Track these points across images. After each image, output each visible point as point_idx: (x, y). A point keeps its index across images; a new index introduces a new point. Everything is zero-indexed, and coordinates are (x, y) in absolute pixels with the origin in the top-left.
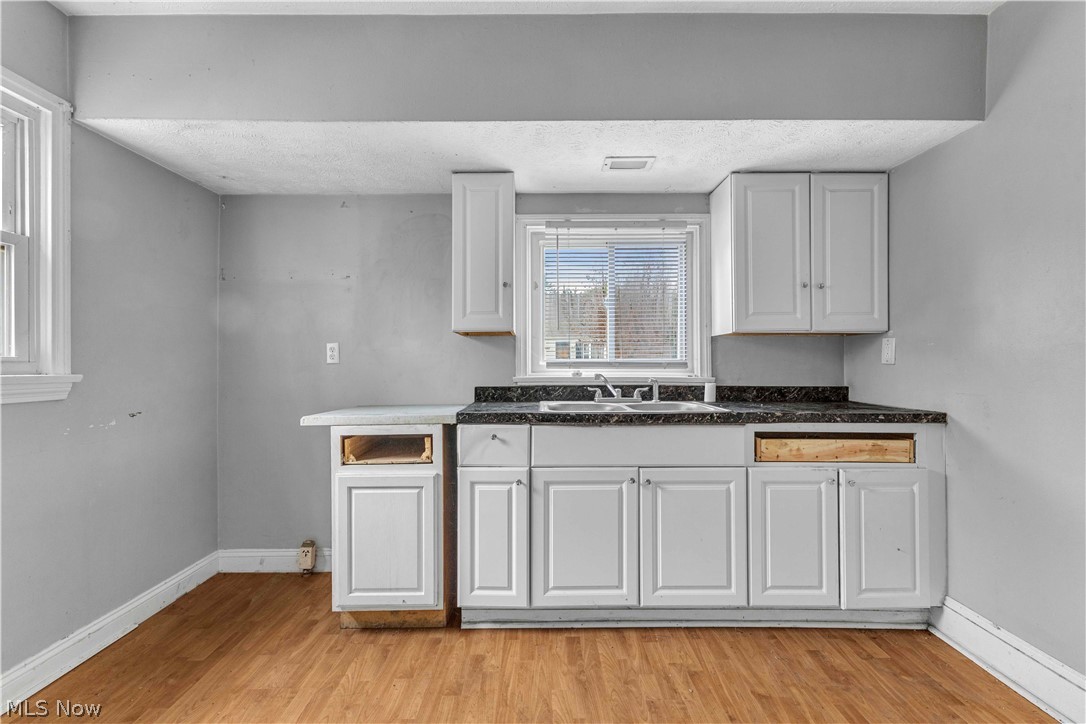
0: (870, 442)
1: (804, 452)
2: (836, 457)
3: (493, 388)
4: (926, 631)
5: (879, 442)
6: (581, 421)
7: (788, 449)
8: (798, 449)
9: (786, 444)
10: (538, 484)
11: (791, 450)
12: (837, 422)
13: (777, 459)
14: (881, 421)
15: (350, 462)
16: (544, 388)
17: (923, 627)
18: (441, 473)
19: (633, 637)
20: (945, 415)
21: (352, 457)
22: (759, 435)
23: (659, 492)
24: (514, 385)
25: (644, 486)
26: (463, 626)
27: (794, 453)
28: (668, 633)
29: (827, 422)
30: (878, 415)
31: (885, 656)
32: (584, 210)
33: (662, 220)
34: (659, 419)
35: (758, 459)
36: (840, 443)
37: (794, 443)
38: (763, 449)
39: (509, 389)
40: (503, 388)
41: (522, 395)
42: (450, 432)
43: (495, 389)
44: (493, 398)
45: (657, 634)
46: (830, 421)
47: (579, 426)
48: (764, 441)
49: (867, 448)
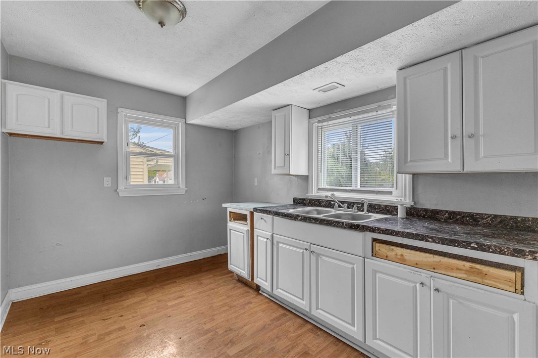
1: (406, 258)
2: (434, 268)
5: (478, 266)
6: (288, 217)
7: (395, 253)
8: (402, 255)
9: (393, 250)
10: (275, 242)
11: (396, 254)
12: (429, 241)
13: (387, 258)
15: (232, 221)
18: (249, 229)
22: (375, 240)
23: (319, 259)
26: (260, 292)
27: (399, 257)
29: (419, 240)
30: (471, 243)
33: (379, 106)
34: (318, 221)
35: (374, 255)
36: (437, 258)
37: (399, 251)
38: (377, 249)
39: (305, 200)
41: (309, 203)
42: (252, 213)
43: (300, 199)
46: (423, 240)
48: (378, 245)
49: (464, 268)
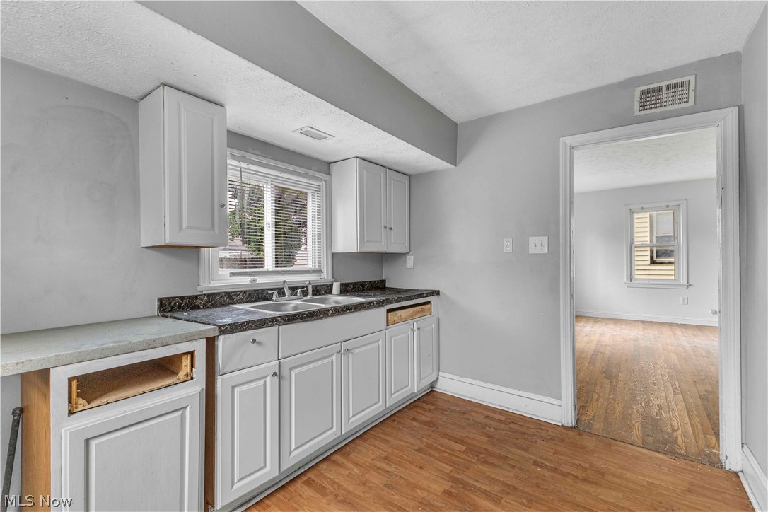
0: (420, 307)
2: (411, 317)
3: (180, 298)
4: (432, 390)
5: (423, 307)
7: (397, 316)
8: (400, 316)
10: (285, 372)
12: (413, 299)
13: (394, 323)
14: (426, 297)
15: (80, 408)
16: (228, 294)
17: (430, 390)
18: (204, 387)
19: (337, 457)
20: (439, 291)
21: (81, 401)
22: (389, 311)
23: (351, 356)
24: (198, 294)
25: (344, 354)
27: (399, 318)
28: (352, 445)
29: (411, 300)
30: (424, 294)
31: (433, 407)
32: (256, 152)
33: (306, 173)
35: (388, 324)
36: (413, 310)
39: (196, 297)
40: (190, 297)
41: (209, 302)
43: (182, 298)
44: (179, 307)
45: (348, 448)
47: (311, 320)
48: (389, 314)
49: (420, 310)
